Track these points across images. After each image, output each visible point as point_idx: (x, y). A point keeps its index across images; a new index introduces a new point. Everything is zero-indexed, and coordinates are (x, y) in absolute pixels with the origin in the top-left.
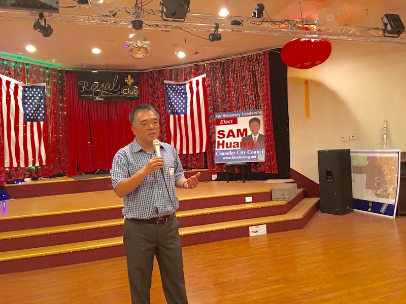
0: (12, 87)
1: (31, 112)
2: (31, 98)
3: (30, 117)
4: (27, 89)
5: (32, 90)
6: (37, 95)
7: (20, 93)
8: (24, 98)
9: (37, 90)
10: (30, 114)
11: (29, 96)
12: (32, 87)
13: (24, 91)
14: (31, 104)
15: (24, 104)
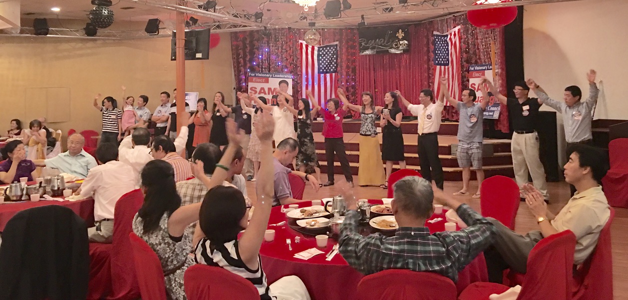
0: (310, 49)
1: (324, 67)
2: (324, 55)
3: (323, 70)
4: (321, 49)
5: (326, 49)
6: (330, 53)
7: (316, 53)
8: (319, 55)
9: (330, 48)
10: (323, 68)
11: (323, 53)
12: (326, 47)
13: (319, 51)
14: (324, 60)
15: (319, 60)
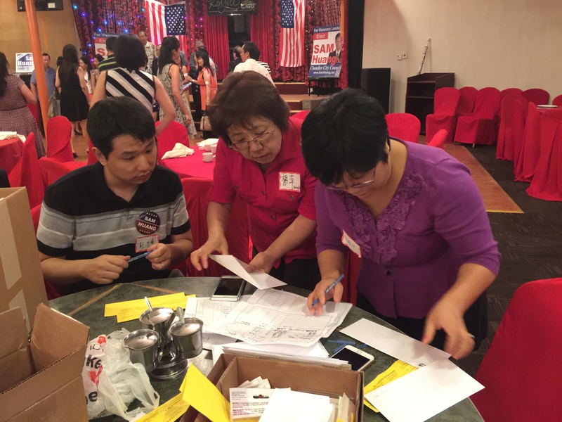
0: (156, 8)
1: (172, 28)
2: (172, 16)
3: (172, 31)
4: (168, 9)
6: (177, 13)
7: (163, 12)
8: (166, 16)
9: (177, 8)
11: (170, 14)
12: (173, 6)
14: (172, 20)
